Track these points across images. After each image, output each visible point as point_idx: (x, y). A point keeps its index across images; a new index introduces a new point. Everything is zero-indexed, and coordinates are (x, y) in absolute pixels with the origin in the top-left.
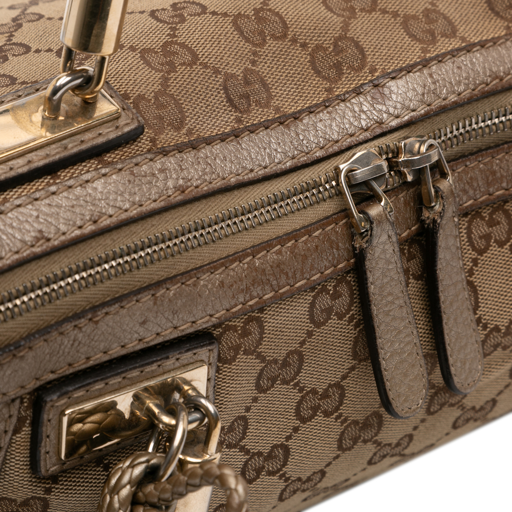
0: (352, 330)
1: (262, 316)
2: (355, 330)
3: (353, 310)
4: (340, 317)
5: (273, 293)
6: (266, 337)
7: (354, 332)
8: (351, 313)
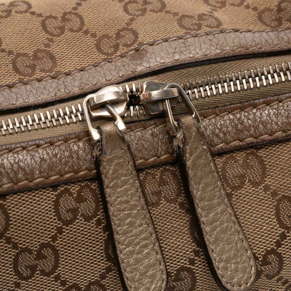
0: (100, 232)
1: (5, 203)
2: (104, 233)
3: (99, 215)
4: (88, 219)
5: (12, 184)
6: (12, 224)
7: (104, 235)
8: (98, 217)
